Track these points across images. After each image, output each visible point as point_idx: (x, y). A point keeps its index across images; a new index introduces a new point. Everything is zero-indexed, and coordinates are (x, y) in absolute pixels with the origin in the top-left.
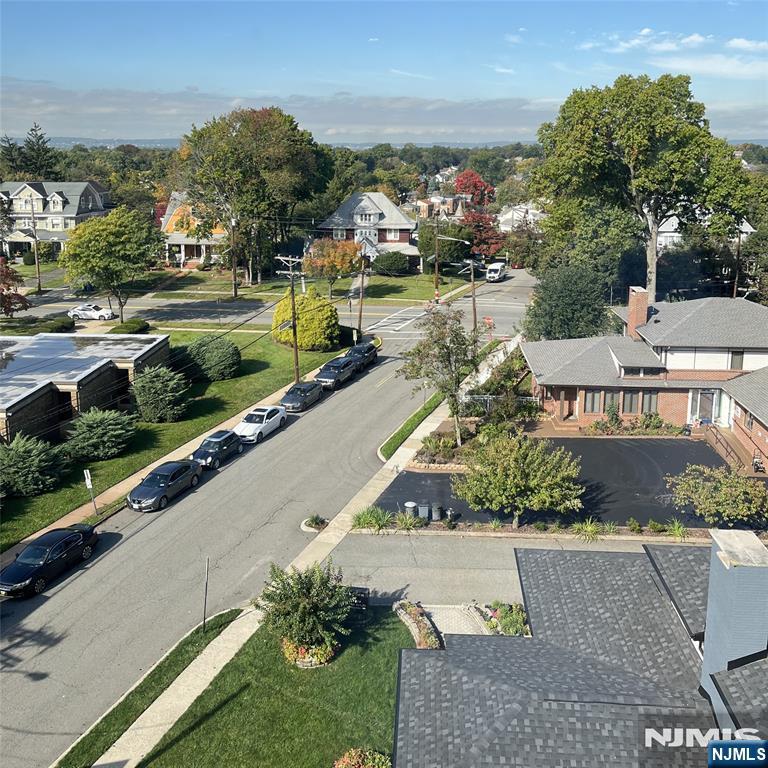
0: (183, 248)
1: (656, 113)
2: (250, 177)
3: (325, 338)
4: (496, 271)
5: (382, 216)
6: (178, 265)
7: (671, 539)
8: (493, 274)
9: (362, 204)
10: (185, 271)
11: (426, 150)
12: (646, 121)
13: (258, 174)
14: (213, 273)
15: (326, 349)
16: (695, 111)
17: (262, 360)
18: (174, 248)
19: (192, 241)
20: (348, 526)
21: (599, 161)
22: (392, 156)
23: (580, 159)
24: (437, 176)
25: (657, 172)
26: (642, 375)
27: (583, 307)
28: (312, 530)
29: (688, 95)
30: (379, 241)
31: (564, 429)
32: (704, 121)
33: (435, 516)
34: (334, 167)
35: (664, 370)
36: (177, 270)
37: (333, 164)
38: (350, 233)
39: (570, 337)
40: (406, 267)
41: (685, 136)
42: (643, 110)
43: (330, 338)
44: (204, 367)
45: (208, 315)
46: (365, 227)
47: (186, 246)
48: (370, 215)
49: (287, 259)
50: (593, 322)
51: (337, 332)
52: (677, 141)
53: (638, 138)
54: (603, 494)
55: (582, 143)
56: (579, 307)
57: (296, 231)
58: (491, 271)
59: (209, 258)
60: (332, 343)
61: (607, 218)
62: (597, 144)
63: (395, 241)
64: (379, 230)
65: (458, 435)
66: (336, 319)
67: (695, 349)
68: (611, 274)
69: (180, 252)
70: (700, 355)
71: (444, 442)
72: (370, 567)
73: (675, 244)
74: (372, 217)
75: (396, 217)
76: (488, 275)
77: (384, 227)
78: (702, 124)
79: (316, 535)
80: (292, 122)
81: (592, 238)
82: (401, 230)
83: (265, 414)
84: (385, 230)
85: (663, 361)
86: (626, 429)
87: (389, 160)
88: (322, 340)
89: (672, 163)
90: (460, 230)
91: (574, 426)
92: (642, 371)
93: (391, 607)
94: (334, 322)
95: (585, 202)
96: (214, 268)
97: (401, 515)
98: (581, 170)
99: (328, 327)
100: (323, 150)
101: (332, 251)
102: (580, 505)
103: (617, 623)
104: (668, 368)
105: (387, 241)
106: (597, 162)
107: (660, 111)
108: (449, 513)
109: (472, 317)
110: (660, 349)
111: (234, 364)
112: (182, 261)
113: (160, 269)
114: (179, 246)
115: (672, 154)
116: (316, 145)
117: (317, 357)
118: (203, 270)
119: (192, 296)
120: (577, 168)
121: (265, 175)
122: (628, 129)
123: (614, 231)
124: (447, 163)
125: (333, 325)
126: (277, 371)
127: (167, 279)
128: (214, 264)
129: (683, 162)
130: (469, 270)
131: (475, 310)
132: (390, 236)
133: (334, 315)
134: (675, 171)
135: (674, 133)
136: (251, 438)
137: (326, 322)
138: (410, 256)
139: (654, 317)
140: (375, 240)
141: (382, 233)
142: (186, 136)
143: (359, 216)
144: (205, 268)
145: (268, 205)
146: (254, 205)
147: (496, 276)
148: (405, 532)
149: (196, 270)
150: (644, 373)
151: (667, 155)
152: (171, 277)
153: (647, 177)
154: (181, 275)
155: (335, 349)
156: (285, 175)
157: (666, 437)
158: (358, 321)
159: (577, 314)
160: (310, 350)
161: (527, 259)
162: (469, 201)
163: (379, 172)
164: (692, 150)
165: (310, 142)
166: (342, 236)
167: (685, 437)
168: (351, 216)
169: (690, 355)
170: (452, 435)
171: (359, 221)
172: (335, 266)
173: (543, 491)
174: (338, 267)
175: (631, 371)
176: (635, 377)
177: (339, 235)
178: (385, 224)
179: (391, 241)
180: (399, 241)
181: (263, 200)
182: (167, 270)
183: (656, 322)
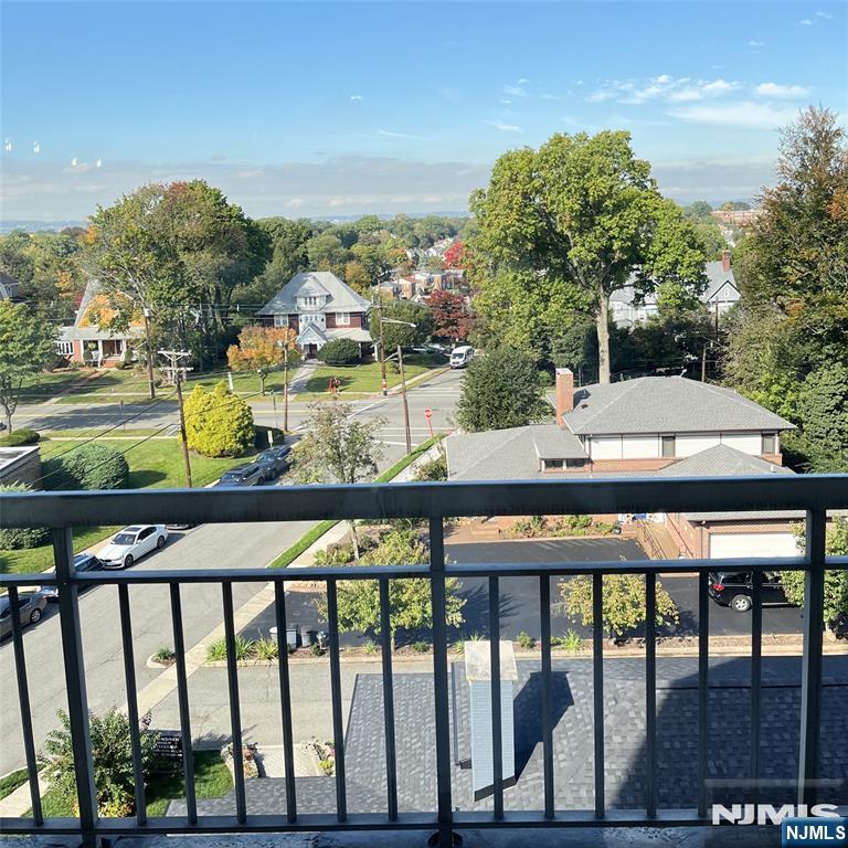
0: (100, 344)
1: (588, 175)
2: (166, 260)
3: (237, 442)
4: (460, 355)
5: (329, 298)
6: (95, 365)
7: (564, 653)
8: (457, 360)
9: (306, 286)
10: (101, 370)
11: (421, 221)
12: (577, 183)
13: (176, 256)
14: (133, 373)
15: (238, 455)
16: (640, 171)
17: (159, 470)
18: (90, 345)
19: (106, 336)
20: (202, 659)
21: (531, 230)
22: (378, 229)
23: (509, 228)
24: (431, 249)
25: (593, 241)
26: (565, 467)
27: (510, 394)
28: (159, 665)
29: (629, 153)
30: (327, 327)
31: (482, 533)
32: (651, 180)
33: (305, 641)
34: (271, 246)
35: (589, 461)
36: (93, 369)
37: (270, 241)
38: (294, 319)
39: (498, 428)
40: (357, 356)
41: (624, 199)
42: (574, 171)
43: (243, 441)
44: (83, 481)
45: (114, 420)
46: (310, 312)
47: (103, 342)
48: (315, 298)
49: (170, 353)
50: (523, 409)
51: (251, 434)
52: (614, 205)
53: (569, 203)
54: (507, 607)
55: (512, 209)
56: (506, 393)
57: (236, 319)
58: (456, 355)
59: (129, 354)
60: (245, 446)
61: (545, 293)
62: (527, 211)
63: (346, 326)
64: (327, 314)
65: (355, 546)
66: (249, 419)
67: (622, 436)
68: (577, 354)
69: (97, 349)
70: (627, 442)
71: (338, 556)
72: (212, 705)
73: (649, 318)
74: (318, 300)
75: (346, 300)
76: (452, 361)
77: (332, 311)
78: (648, 184)
79: (162, 671)
80: (218, 196)
81: (531, 315)
82: (353, 314)
83: (137, 533)
84: (333, 314)
85: (587, 452)
86: (551, 530)
87: (375, 234)
88: (233, 445)
89: (611, 228)
90: (416, 312)
91: (495, 529)
92: (565, 463)
93: (219, 751)
94: (246, 422)
95: (520, 278)
96: (136, 366)
97: (263, 644)
98: (510, 240)
99: (240, 429)
100: (258, 226)
101: (261, 341)
102: (459, 619)
103: (424, 754)
104: (593, 458)
105: (337, 327)
106: (529, 230)
107: (594, 171)
108: (319, 637)
109: (403, 410)
110: (584, 437)
111: (118, 477)
112: (99, 359)
113: (74, 370)
114: (96, 342)
115: (610, 219)
116: (249, 221)
117: (225, 464)
118: (123, 368)
119: (102, 400)
120: (506, 237)
121: (183, 257)
122: (559, 193)
123: (553, 307)
124: (443, 234)
125: (246, 427)
126: (174, 482)
127: (79, 381)
128: (136, 361)
129: (622, 228)
130: (396, 356)
131: (406, 401)
132: (340, 321)
133: (247, 413)
134: (614, 237)
135: (610, 196)
136: (118, 562)
137: (237, 423)
138: (362, 343)
139: (583, 402)
140: (322, 325)
141: (330, 318)
142: (93, 218)
143: (303, 300)
144: (126, 366)
145: (189, 291)
146: (171, 291)
147: (461, 361)
148: (266, 662)
149: (115, 369)
150: (567, 465)
151: (605, 220)
152: (83, 379)
153: (583, 245)
154: (97, 375)
155: (248, 453)
156: (205, 256)
157: (593, 537)
158: (284, 418)
159: (505, 402)
160: (219, 456)
161: (489, 341)
162: (460, 276)
163: (356, 249)
164: (632, 214)
165: (240, 218)
166: (285, 322)
167: (616, 536)
168: (294, 300)
169: (617, 443)
170: (349, 547)
171: (304, 305)
172: (265, 358)
173: (414, 606)
174: (269, 359)
175: (553, 463)
176: (558, 469)
177: (282, 321)
178: (333, 307)
179: (342, 327)
180: (350, 326)
181: (183, 286)
182: (82, 370)
183: (585, 406)
